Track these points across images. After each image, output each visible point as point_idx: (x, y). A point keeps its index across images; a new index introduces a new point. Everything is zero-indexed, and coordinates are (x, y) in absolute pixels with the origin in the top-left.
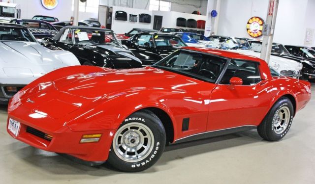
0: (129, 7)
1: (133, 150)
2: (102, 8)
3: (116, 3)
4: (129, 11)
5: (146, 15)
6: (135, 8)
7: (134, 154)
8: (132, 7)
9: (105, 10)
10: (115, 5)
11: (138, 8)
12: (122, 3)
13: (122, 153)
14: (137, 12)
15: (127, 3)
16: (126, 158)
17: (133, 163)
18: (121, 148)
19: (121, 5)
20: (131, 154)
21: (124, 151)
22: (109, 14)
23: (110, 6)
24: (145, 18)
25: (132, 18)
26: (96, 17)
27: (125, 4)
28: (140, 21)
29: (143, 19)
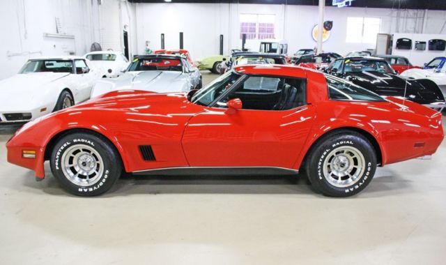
0: (418, 33)
1: (85, 174)
2: (381, 37)
3: (400, 29)
4: (415, 38)
5: (439, 41)
6: (425, 33)
7: (85, 177)
8: (422, 33)
9: (386, 38)
10: (398, 32)
11: (430, 33)
12: (408, 28)
13: (72, 174)
14: (427, 38)
15: (414, 29)
16: (76, 181)
17: (80, 187)
18: (73, 169)
19: (406, 31)
20: (81, 177)
21: (75, 172)
22: (390, 43)
23: (391, 34)
24: (437, 45)
25: (419, 46)
26: (374, 48)
27: (412, 30)
28: (431, 49)
29: (435, 46)
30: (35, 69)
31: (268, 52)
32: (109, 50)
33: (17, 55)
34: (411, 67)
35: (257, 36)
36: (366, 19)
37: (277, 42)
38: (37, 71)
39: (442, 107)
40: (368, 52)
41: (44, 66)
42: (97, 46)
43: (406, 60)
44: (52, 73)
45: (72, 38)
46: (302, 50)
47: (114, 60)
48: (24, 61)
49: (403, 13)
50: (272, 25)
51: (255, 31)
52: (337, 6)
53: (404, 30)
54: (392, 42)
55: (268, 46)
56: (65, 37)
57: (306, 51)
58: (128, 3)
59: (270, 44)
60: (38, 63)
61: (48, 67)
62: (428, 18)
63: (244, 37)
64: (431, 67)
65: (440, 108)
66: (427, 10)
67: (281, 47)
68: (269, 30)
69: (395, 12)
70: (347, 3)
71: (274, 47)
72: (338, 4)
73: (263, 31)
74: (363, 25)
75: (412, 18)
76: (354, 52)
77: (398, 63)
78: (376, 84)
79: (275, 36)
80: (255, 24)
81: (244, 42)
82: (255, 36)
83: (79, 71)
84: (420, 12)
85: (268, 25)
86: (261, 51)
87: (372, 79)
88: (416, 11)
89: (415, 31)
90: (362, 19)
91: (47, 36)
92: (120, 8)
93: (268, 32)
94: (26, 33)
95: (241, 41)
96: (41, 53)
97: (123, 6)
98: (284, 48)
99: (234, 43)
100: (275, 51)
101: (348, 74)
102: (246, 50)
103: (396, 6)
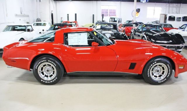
0: (178, 13)
2: (162, 15)
4: (176, 16)
6: (181, 14)
8: (179, 14)
9: (164, 16)
10: (169, 13)
12: (174, 12)
14: (181, 16)
15: (176, 12)
19: (173, 13)
22: (166, 18)
23: (166, 14)
24: (186, 19)
25: (178, 19)
26: (159, 20)
27: (175, 12)
28: (183, 20)
29: (185, 19)
30: (10, 30)
31: (113, 22)
32: (44, 21)
33: (3, 23)
34: (173, 28)
35: (109, 15)
36: (155, 8)
37: (117, 18)
38: (11, 30)
39: (184, 46)
40: (156, 22)
41: (14, 29)
42: (39, 20)
43: (171, 25)
44: (16, 31)
45: (28, 16)
46: (128, 21)
47: (45, 26)
48: (5, 26)
49: (171, 5)
50: (115, 10)
51: (108, 13)
52: (142, 2)
53: (172, 12)
54: (167, 17)
55: (113, 19)
56: (24, 16)
57: (129, 21)
58: (53, 1)
59: (114, 18)
60: (11, 27)
61: (16, 29)
62: (182, 7)
63: (103, 16)
64: (182, 28)
65: (183, 46)
66: (181, 4)
67: (119, 20)
68: (114, 12)
69: (168, 5)
70: (147, 1)
71: (116, 20)
72: (143, 1)
73: (111, 13)
74: (154, 10)
75: (175, 7)
76: (150, 22)
77: (168, 26)
78: (156, 36)
79: (116, 15)
80: (108, 10)
81: (103, 18)
82: (108, 15)
83: (29, 30)
84: (179, 5)
85: (113, 10)
86: (110, 21)
87: (154, 33)
88: (177, 4)
89: (177, 13)
90: (154, 7)
91: (16, 15)
92: (49, 3)
93: (113, 13)
94: (7, 14)
95: (102, 17)
96: (14, 22)
97: (51, 2)
98: (120, 20)
99: (99, 18)
100: (116, 21)
101: (144, 31)
102: (104, 21)
103: (169, 2)
